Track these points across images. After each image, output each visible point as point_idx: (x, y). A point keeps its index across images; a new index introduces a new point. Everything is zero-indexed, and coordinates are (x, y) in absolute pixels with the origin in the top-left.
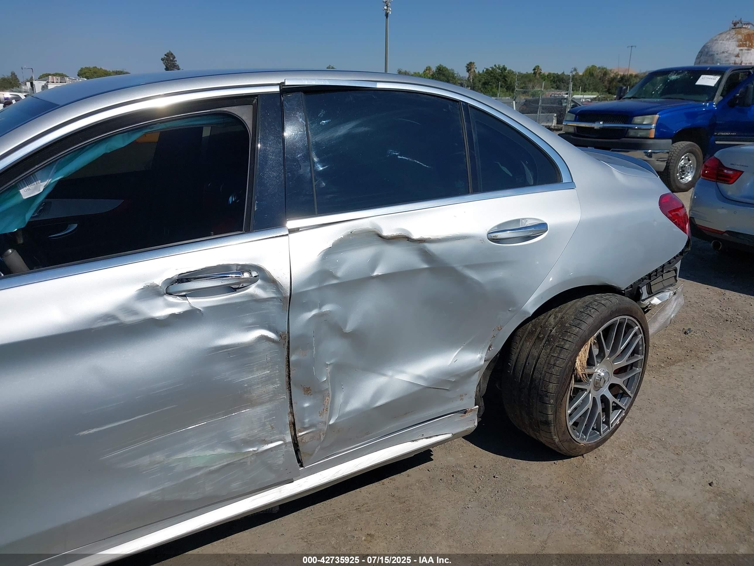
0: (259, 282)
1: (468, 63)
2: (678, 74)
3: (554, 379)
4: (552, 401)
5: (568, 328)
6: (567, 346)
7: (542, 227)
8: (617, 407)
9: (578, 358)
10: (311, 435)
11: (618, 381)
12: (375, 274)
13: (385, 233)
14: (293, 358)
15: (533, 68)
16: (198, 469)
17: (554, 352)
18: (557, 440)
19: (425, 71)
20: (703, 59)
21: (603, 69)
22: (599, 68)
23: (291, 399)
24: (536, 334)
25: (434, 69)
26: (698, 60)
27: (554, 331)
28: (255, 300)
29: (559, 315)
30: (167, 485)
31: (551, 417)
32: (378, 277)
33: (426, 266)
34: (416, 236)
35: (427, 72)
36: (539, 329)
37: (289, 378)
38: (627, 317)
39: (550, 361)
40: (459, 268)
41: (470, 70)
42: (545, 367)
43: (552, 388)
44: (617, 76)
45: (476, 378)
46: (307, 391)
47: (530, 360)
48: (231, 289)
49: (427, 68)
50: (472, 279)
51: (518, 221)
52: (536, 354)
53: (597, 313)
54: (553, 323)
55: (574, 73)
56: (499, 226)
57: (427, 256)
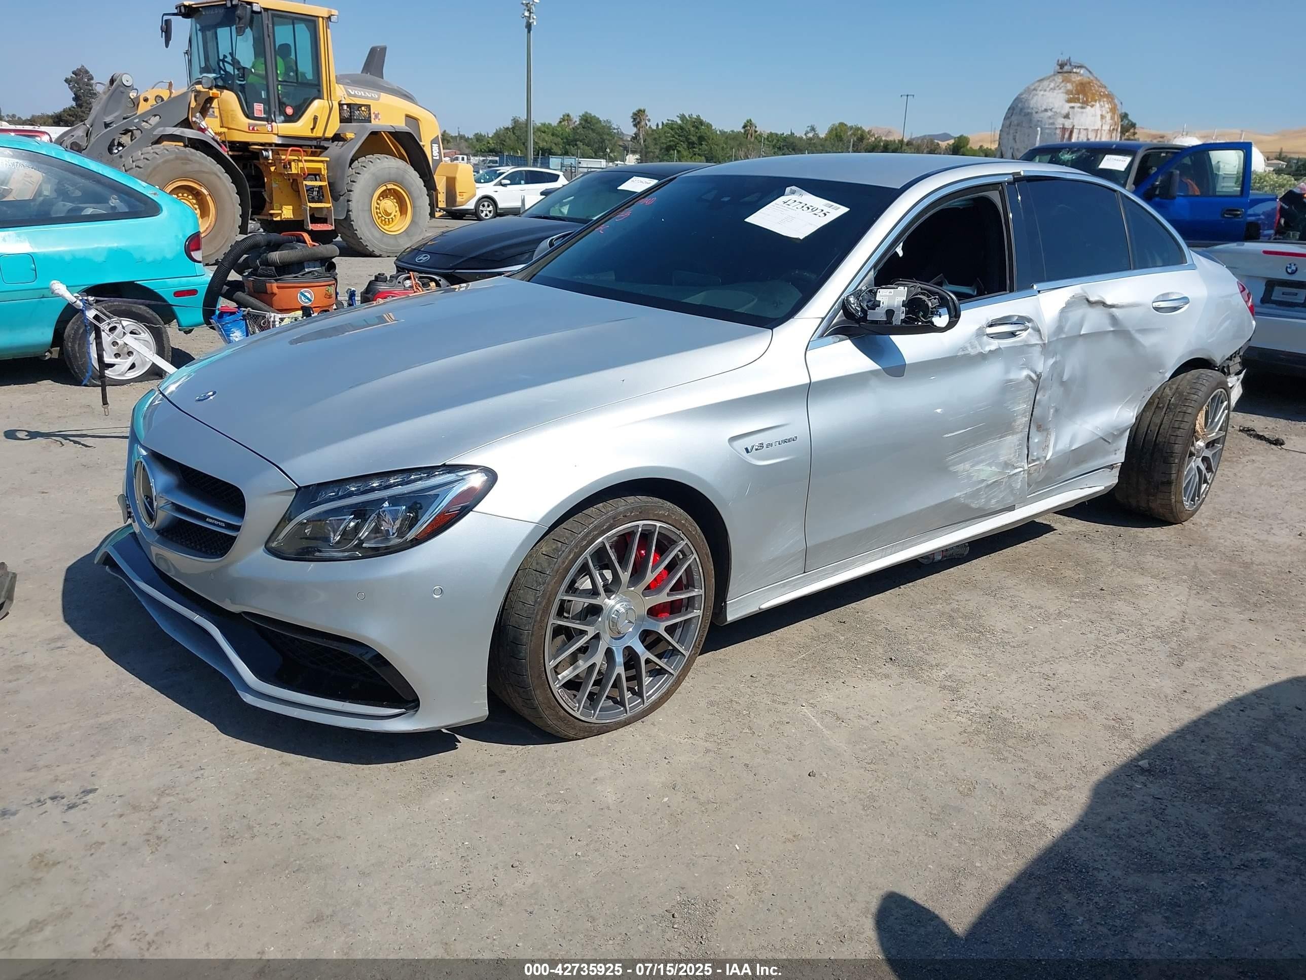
0: (1029, 330)
2: (1073, 153)
3: (1179, 440)
4: (1177, 461)
5: (1187, 396)
6: (1189, 411)
7: (1185, 300)
8: (1206, 481)
9: (1197, 422)
10: (1035, 467)
11: (1208, 453)
12: (1082, 332)
13: (1092, 299)
14: (1038, 397)
15: (742, 125)
16: (983, 481)
17: (1177, 417)
18: (1173, 500)
19: (560, 122)
20: (1015, 119)
21: (858, 129)
22: (851, 128)
23: (1029, 434)
24: (1155, 405)
25: (576, 120)
26: (1008, 122)
27: (1173, 399)
28: (1027, 346)
29: (1174, 387)
30: (969, 490)
31: (1174, 476)
32: (1084, 334)
33: (1112, 329)
34: (1109, 302)
35: (563, 123)
36: (1157, 400)
37: (1032, 415)
38: (1222, 390)
39: (1174, 424)
40: (1133, 332)
41: (639, 123)
42: (1170, 431)
43: (1178, 448)
44: (879, 142)
46: (1039, 428)
47: (1152, 427)
48: (1013, 334)
49: (564, 116)
50: (1140, 342)
51: (1168, 294)
52: (1159, 422)
53: (1208, 383)
54: (1170, 394)
55: (810, 135)
56: (1158, 297)
57: (1114, 320)
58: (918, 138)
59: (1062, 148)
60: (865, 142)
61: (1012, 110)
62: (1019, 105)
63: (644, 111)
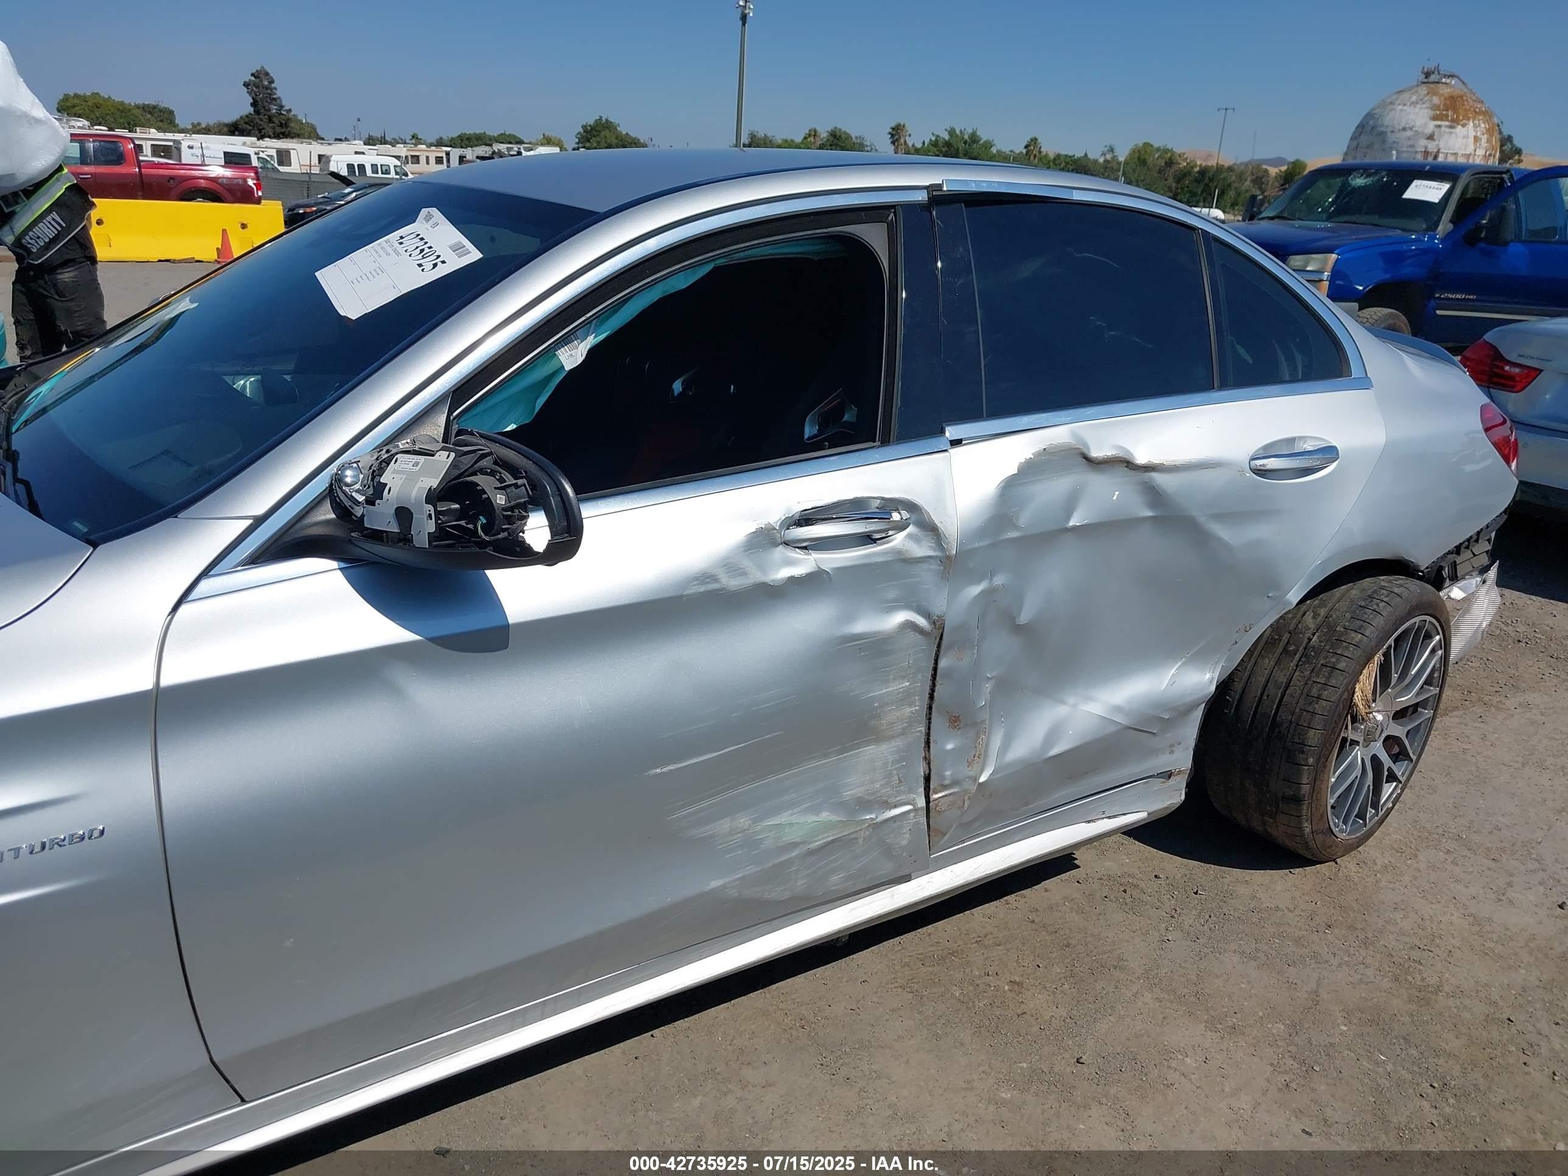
0: (911, 529)
1: (893, 125)
2: (1368, 176)
3: (1318, 722)
4: (1311, 761)
5: (1342, 634)
6: (1342, 665)
7: (1329, 453)
8: (1392, 777)
9: (1357, 686)
10: (951, 798)
11: (1398, 730)
12: (1071, 523)
13: (1096, 453)
14: (943, 663)
15: (1024, 145)
16: (794, 845)
17: (1318, 676)
18: (1307, 830)
19: (805, 138)
20: (1364, 139)
21: (1166, 151)
22: (1158, 149)
23: (928, 735)
24: (1282, 644)
25: (824, 134)
26: (1355, 143)
27: (1315, 638)
28: (904, 560)
29: (1322, 612)
30: (751, 870)
31: (1305, 789)
32: (1075, 528)
33: (1149, 513)
34: (1141, 459)
35: (809, 140)
36: (1286, 637)
37: (931, 697)
38: (1428, 618)
39: (1310, 690)
40: (1202, 520)
41: (897, 140)
42: (1301, 702)
43: (1314, 737)
44: (1192, 168)
45: (1198, 714)
46: (955, 722)
47: (1271, 689)
48: (868, 539)
49: (810, 131)
50: (1219, 539)
51: (1291, 441)
52: (1283, 680)
53: (1389, 609)
54: (1313, 626)
55: (1109, 157)
56: (1266, 447)
57: (1154, 496)
58: (1241, 164)
59: (1353, 170)
60: (1175, 168)
61: (1361, 128)
62: (1371, 122)
63: (904, 126)
